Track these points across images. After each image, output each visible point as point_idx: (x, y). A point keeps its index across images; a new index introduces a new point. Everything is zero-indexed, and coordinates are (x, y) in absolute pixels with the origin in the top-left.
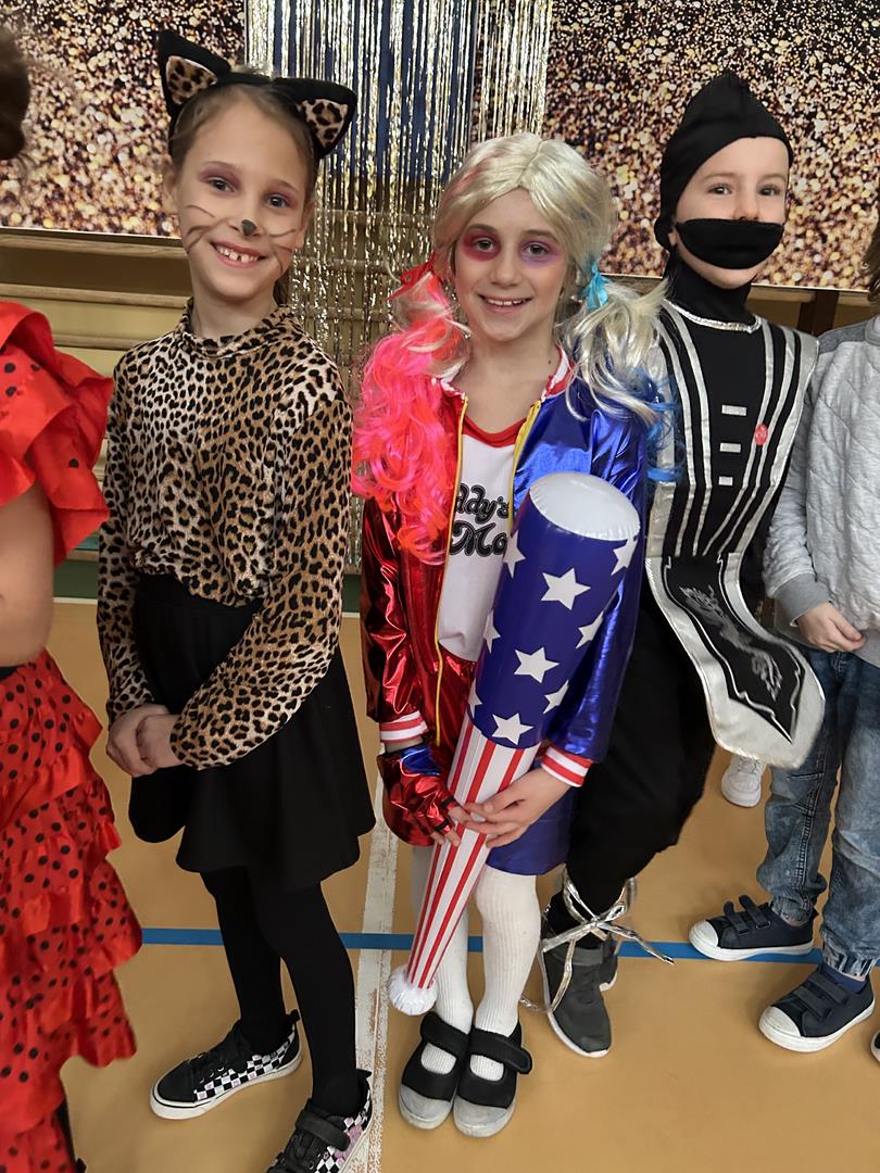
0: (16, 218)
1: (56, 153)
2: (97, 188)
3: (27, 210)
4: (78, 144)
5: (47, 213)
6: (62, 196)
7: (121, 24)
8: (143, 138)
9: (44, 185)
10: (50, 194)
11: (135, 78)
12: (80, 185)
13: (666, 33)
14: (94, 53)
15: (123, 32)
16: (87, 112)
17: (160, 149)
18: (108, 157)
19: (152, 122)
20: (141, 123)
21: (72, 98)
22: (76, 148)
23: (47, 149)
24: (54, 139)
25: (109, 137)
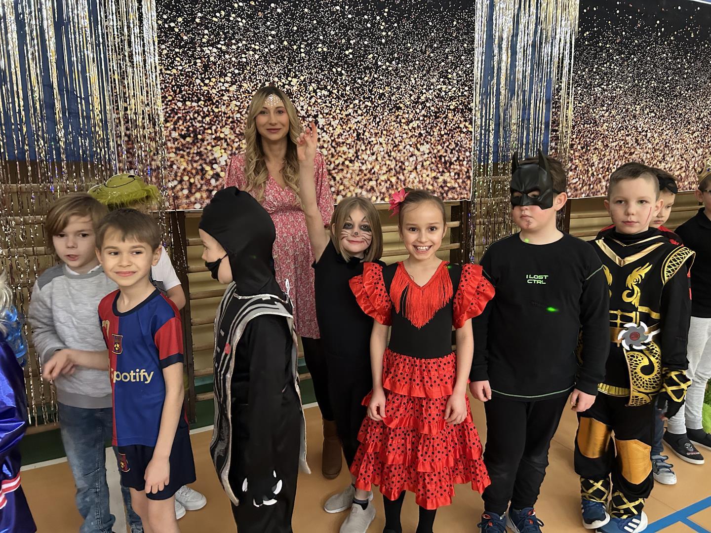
0: (374, 198)
1: (392, 166)
2: (407, 181)
3: (378, 194)
4: (402, 162)
5: (387, 195)
6: (392, 186)
7: (423, 109)
8: (428, 158)
9: (386, 182)
10: (388, 186)
11: (427, 132)
12: (401, 180)
13: (606, 105)
14: (412, 121)
15: (423, 112)
16: (406, 148)
17: (434, 162)
18: (413, 167)
19: (432, 151)
20: (428, 151)
21: (401, 142)
22: (400, 164)
23: (389, 165)
24: (392, 161)
25: (415, 157)
